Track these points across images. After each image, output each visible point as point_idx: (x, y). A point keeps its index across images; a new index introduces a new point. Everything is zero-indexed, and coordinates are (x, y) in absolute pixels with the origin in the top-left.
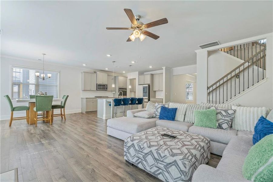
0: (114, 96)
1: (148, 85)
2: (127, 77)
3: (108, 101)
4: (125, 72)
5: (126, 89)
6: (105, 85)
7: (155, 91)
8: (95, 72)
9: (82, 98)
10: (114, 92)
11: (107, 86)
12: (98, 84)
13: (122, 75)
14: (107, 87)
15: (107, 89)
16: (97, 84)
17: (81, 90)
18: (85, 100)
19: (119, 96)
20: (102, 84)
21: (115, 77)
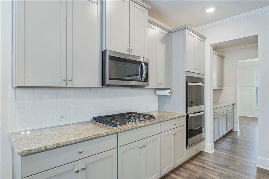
2: (204, 38)
6: (139, 63)
10: (167, 93)
11: (146, 64)
12: (107, 55)
14: (147, 69)
16: (103, 53)
19: (187, 107)
20: (128, 53)
21: (170, 32)
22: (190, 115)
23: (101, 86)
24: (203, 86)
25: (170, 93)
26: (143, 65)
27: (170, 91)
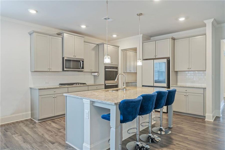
0: (95, 82)
1: (167, 60)
2: (118, 47)
3: (96, 105)
4: (117, 35)
5: (117, 68)
6: (80, 61)
7: (177, 72)
8: (59, 34)
9: (31, 88)
10: (96, 74)
11: (83, 61)
12: (65, 58)
13: (111, 41)
14: (83, 64)
15: (83, 68)
16: (63, 58)
17: (30, 72)
18: (37, 93)
19: (105, 81)
20: (74, 57)
21: (98, 45)
22: (106, 85)
23: (62, 71)
24: (117, 71)
25: (97, 74)
26: (81, 62)
27: (98, 73)
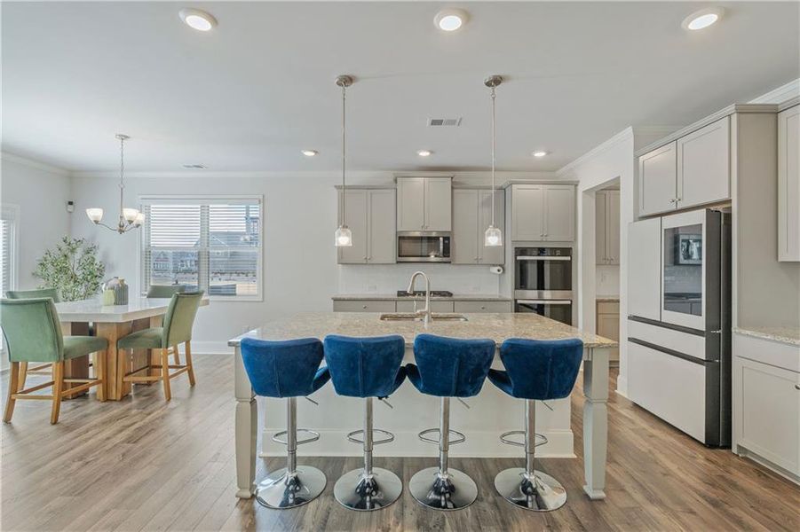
0: (501, 290)
2: (575, 184)
6: (436, 239)
10: (495, 270)
11: (447, 239)
12: (398, 236)
14: (446, 245)
15: (447, 254)
16: (396, 233)
22: (519, 302)
23: (396, 263)
24: (570, 261)
25: (499, 271)
26: (441, 239)
27: (500, 268)
